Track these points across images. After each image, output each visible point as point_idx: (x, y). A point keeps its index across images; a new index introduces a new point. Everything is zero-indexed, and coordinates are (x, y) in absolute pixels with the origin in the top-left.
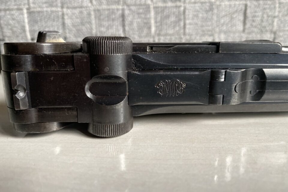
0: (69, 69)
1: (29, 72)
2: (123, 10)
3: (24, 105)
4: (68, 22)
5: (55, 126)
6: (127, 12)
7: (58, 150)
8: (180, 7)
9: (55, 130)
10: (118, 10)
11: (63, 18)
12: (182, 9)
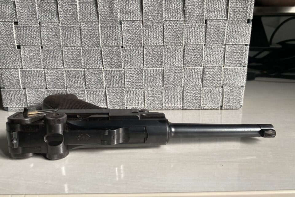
0: (37, 130)
1: (19, 132)
2: (84, 71)
3: (16, 146)
4: (48, 78)
5: (31, 154)
6: (87, 73)
7: (32, 165)
8: (121, 71)
9: (31, 156)
10: (81, 71)
11: (45, 75)
12: (123, 72)
